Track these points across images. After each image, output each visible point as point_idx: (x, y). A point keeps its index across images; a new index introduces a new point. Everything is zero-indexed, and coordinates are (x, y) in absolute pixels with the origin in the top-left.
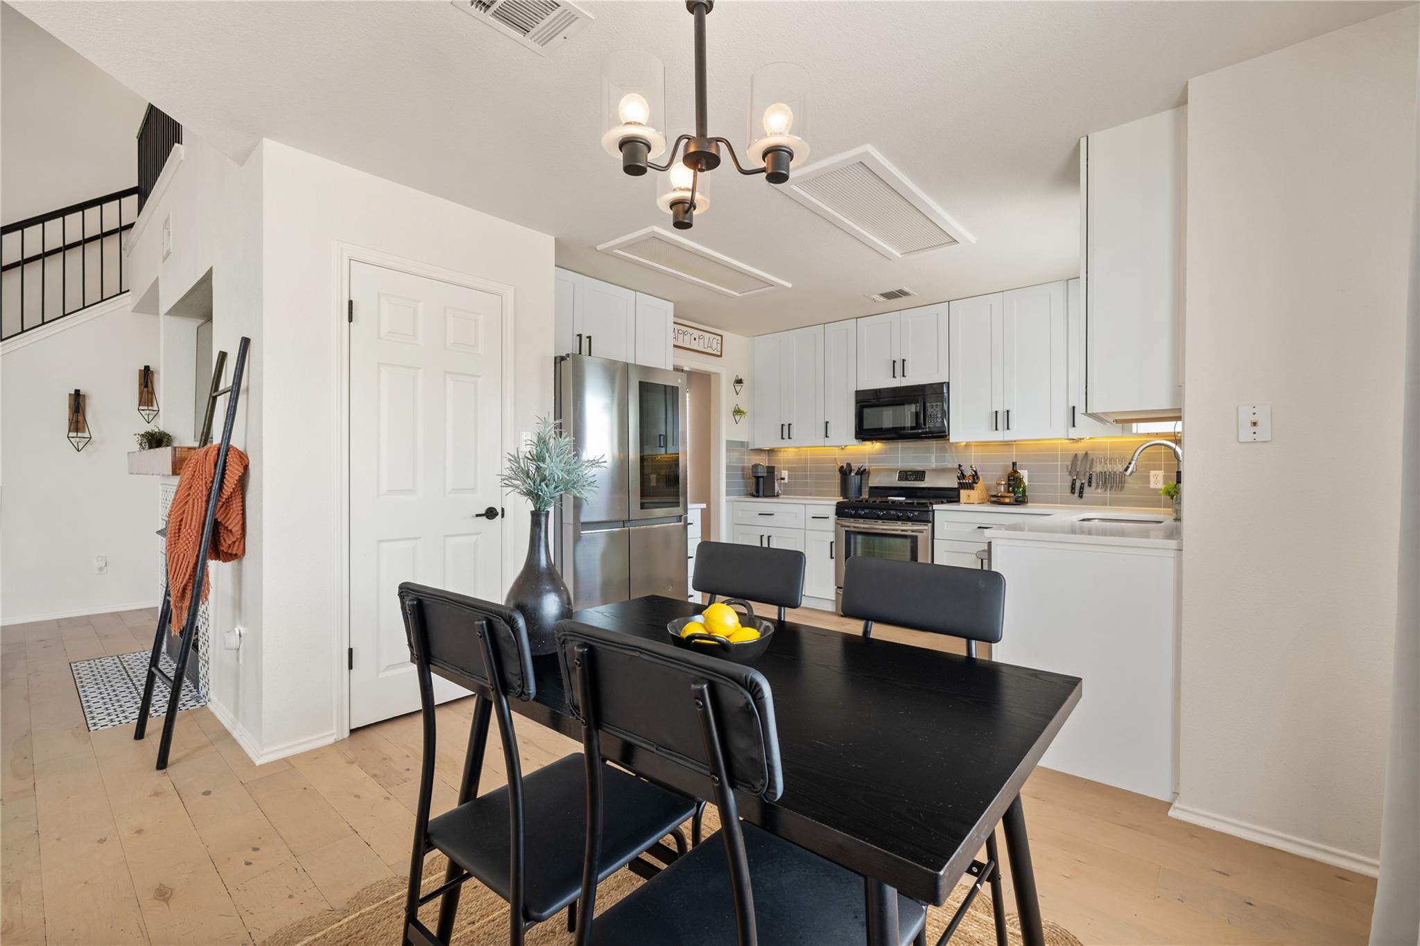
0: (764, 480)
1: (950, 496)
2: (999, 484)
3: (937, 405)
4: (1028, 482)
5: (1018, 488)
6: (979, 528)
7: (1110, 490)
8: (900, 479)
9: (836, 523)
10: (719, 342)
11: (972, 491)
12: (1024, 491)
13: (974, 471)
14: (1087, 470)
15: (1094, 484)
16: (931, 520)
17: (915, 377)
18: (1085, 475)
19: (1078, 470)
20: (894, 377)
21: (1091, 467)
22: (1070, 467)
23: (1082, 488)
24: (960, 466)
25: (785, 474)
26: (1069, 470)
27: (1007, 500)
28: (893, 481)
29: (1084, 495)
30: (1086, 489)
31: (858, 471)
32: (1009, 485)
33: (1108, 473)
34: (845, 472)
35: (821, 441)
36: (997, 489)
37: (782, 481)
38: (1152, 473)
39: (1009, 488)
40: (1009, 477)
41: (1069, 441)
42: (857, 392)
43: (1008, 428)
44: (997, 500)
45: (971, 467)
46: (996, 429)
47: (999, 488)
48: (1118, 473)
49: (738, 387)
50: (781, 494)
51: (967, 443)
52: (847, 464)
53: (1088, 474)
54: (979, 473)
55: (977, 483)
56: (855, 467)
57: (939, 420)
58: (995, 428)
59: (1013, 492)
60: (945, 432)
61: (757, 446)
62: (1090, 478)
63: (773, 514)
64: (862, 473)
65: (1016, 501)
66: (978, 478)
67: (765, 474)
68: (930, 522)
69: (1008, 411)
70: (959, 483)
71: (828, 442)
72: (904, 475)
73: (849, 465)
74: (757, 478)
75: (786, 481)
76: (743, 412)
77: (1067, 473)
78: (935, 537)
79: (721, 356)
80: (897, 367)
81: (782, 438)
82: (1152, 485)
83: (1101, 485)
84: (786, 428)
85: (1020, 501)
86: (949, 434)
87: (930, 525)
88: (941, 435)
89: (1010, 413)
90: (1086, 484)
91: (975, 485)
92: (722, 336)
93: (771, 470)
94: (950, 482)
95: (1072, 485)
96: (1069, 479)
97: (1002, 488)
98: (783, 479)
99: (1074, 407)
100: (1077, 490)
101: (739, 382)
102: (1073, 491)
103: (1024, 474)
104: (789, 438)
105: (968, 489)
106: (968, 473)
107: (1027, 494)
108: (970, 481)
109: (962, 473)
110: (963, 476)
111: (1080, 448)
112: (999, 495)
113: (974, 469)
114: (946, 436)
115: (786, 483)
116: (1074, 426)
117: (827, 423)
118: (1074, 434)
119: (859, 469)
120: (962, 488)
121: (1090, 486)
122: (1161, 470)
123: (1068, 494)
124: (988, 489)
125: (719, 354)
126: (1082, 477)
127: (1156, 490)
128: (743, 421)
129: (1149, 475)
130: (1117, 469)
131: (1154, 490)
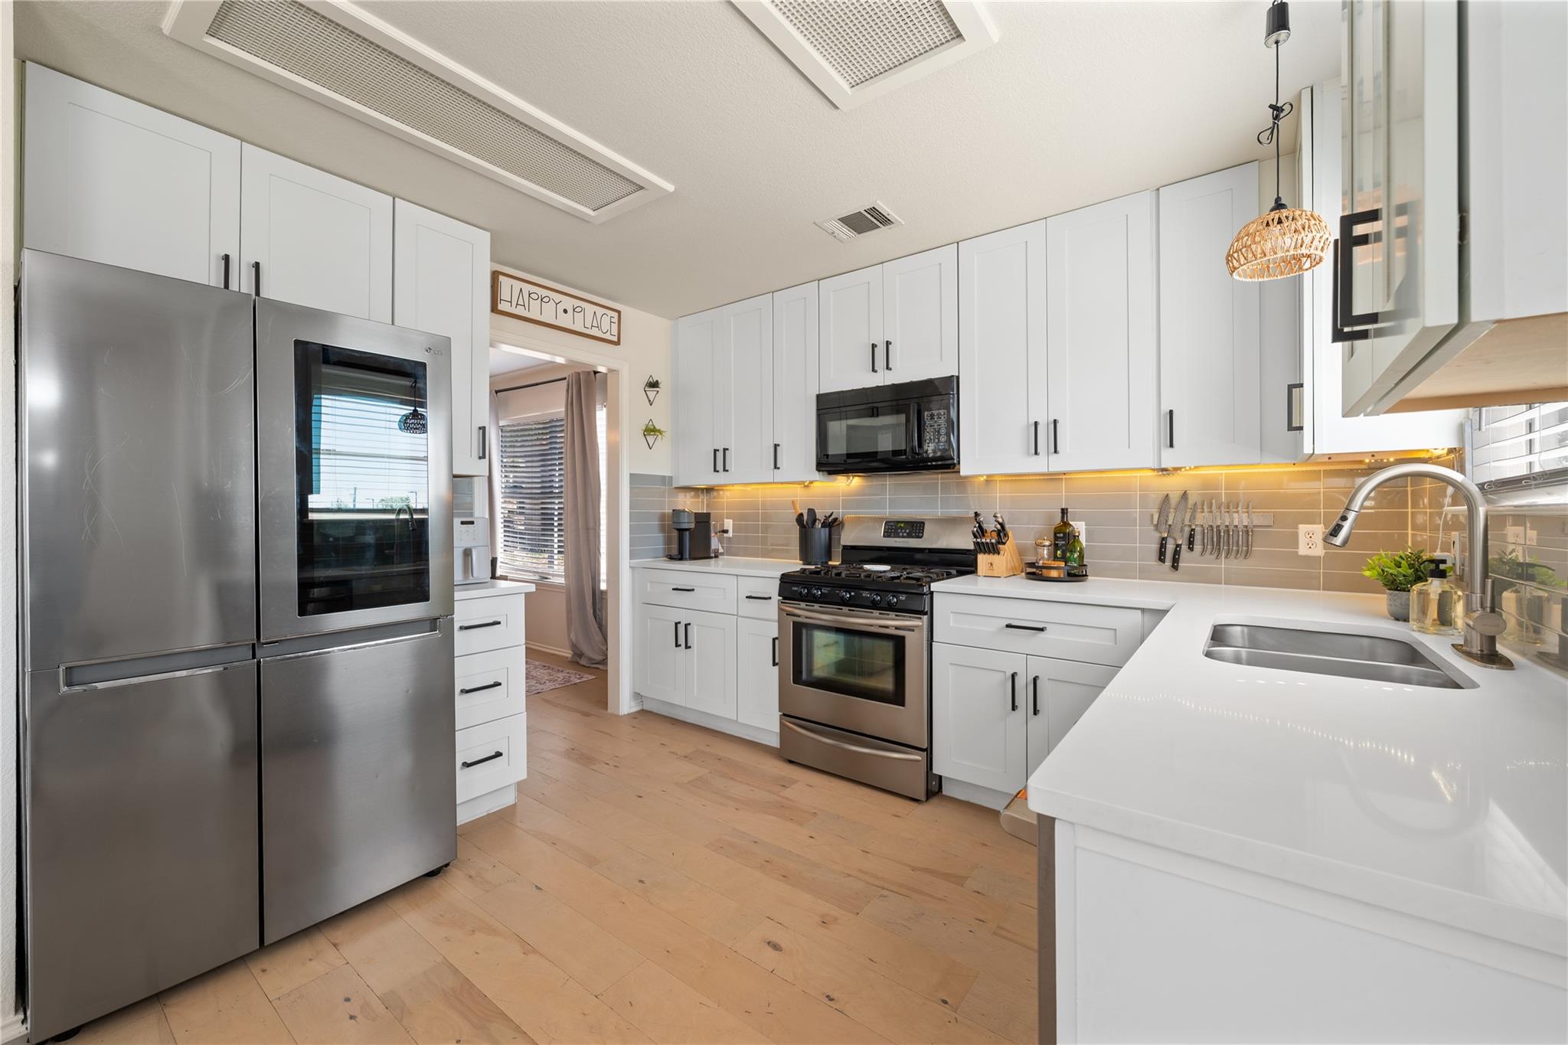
0: (690, 534)
1: (961, 563)
2: (1039, 545)
3: (938, 414)
4: (1086, 542)
5: (1072, 552)
6: (1008, 626)
7: (1226, 557)
8: (887, 534)
9: (780, 609)
10: (615, 320)
11: (996, 556)
12: (1081, 557)
13: (1000, 524)
14: (1187, 522)
15: (1198, 547)
16: (927, 609)
17: (906, 371)
18: (1182, 530)
19: (1170, 522)
20: (874, 370)
21: (1193, 518)
22: (1156, 517)
23: (1177, 553)
24: (977, 514)
25: (729, 524)
26: (1155, 522)
27: (1054, 574)
28: (876, 537)
29: (1181, 565)
30: (1185, 554)
31: (824, 522)
32: (1056, 547)
33: (1222, 528)
34: (806, 524)
35: (769, 475)
36: (1037, 553)
37: (725, 535)
38: (1303, 528)
39: (1055, 553)
40: (1055, 534)
41: (1155, 473)
42: (819, 397)
43: (1056, 451)
44: (1036, 573)
45: (995, 516)
46: (1036, 453)
47: (1040, 550)
48: (1241, 527)
49: (652, 393)
50: (722, 554)
51: (988, 476)
52: (809, 510)
53: (1187, 530)
54: (1007, 526)
55: (1004, 544)
56: (820, 515)
57: (943, 439)
58: (1034, 452)
59: (1064, 559)
60: (954, 459)
61: (681, 484)
62: (1191, 536)
63: (693, 590)
64: (833, 525)
65: (1069, 575)
66: (1006, 535)
67: (692, 526)
68: (926, 614)
69: (1055, 422)
70: (977, 544)
71: (779, 476)
72: (893, 528)
73: (811, 512)
74: (681, 531)
75: (730, 534)
76: (659, 431)
77: (1152, 528)
78: (934, 639)
79: (618, 343)
80: (880, 353)
81: (715, 470)
82: (1303, 550)
83: (1209, 551)
84: (720, 455)
85: (1076, 575)
86: (959, 463)
87: (925, 618)
88: (947, 463)
89: (1058, 425)
90: (1184, 547)
91: (1001, 546)
92: (619, 312)
93: (703, 521)
94: (962, 540)
95: (1161, 548)
96: (1157, 536)
97: (1046, 552)
98: (726, 532)
99: (1171, 412)
100: (1169, 556)
101: (654, 385)
102: (1161, 556)
103: (1079, 527)
104: (725, 470)
105: (989, 552)
106: (990, 526)
107: (1086, 561)
108: (993, 541)
109: (980, 527)
110: (981, 531)
111: (1173, 485)
112: (1041, 563)
113: (1000, 520)
114: (954, 465)
115: (729, 538)
116: (1171, 445)
117: (776, 446)
118: (1169, 459)
119: (827, 518)
120: (981, 552)
121: (1191, 549)
122: (1320, 523)
123: (1153, 562)
124: (1021, 551)
125: (615, 339)
126: (1177, 534)
127: (1309, 559)
128: (662, 445)
129: (1297, 533)
130: (1241, 521)
131: (1307, 558)
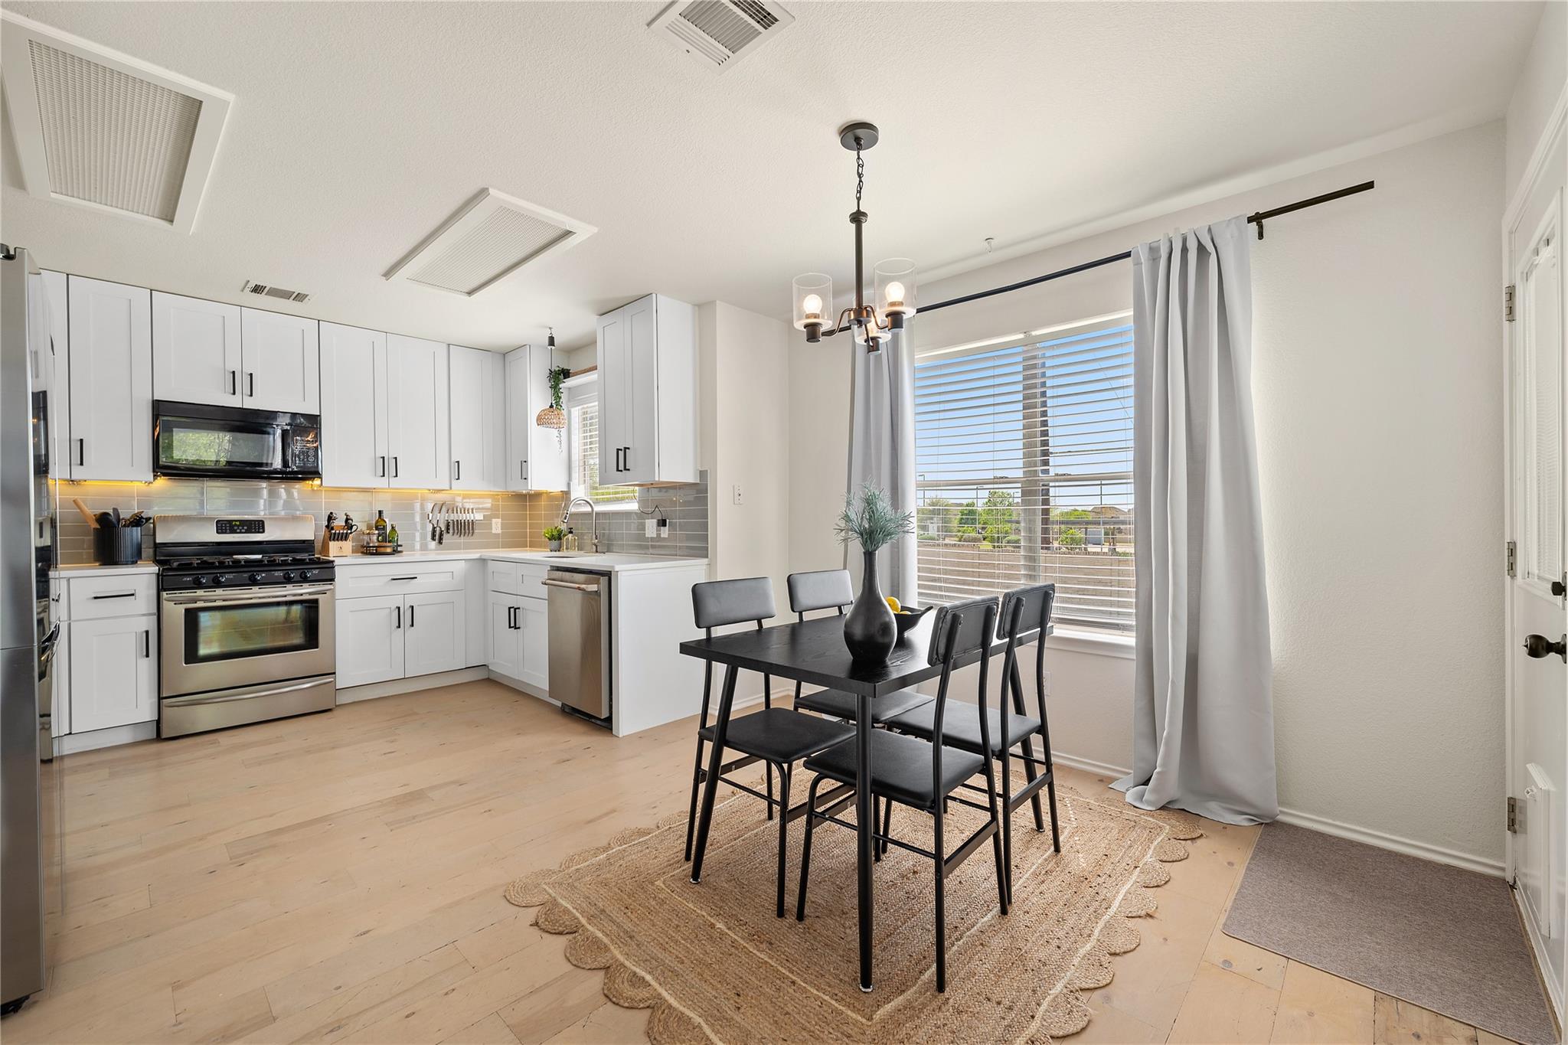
6: (393, 579)
7: (463, 537)
8: (221, 531)
9: (159, 601)
13: (349, 520)
14: (446, 519)
15: (451, 531)
18: (443, 523)
20: (232, 393)
21: (449, 516)
22: (430, 516)
23: (441, 535)
24: (331, 513)
26: (430, 518)
27: (388, 550)
28: (208, 534)
29: (444, 541)
30: (445, 536)
32: (379, 534)
33: (463, 521)
35: (62, 470)
38: (494, 520)
40: (376, 527)
42: (156, 402)
43: (396, 476)
46: (380, 476)
48: (471, 521)
52: (114, 509)
53: (446, 522)
57: (311, 459)
62: (448, 526)
66: (352, 528)
69: (396, 458)
71: (80, 472)
72: (227, 526)
78: (337, 598)
80: (238, 381)
82: (494, 531)
83: (456, 532)
89: (398, 460)
90: (444, 532)
95: (433, 532)
96: (430, 527)
99: (458, 462)
100: (437, 538)
102: (433, 538)
106: (341, 521)
110: (333, 526)
111: (439, 498)
113: (350, 517)
114: (317, 475)
116: (458, 479)
117: (78, 441)
121: (447, 533)
122: (500, 517)
123: (429, 540)
126: (440, 525)
127: (497, 535)
129: (491, 523)
130: (470, 518)
131: (495, 534)
